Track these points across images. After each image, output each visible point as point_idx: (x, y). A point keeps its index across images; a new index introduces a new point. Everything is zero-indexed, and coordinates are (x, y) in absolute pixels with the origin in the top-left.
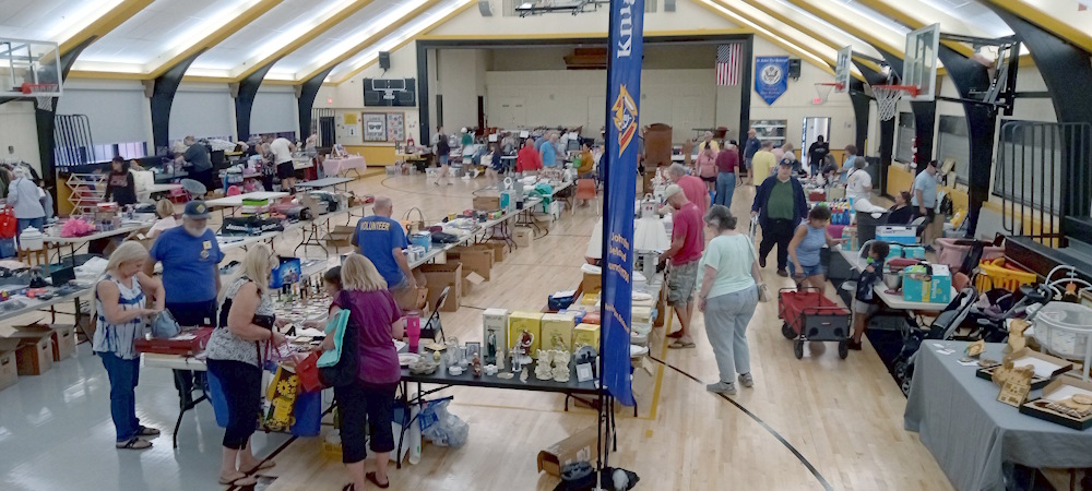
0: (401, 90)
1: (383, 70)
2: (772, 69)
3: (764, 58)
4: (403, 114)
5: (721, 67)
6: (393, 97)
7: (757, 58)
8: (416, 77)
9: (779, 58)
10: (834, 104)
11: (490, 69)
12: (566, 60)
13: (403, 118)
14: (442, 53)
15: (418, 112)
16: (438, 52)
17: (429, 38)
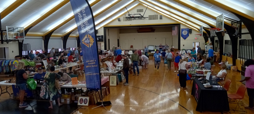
0: (100, 38)
2: (185, 31)
3: (183, 29)
5: (173, 31)
6: (99, 40)
7: (182, 29)
8: (103, 35)
9: (187, 29)
10: (200, 39)
11: (120, 33)
12: (138, 31)
13: (101, 44)
14: (110, 30)
15: (104, 43)
16: (108, 29)
17: (106, 26)
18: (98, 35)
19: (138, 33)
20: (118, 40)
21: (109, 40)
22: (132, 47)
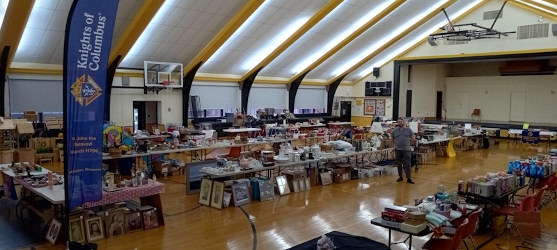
0: (384, 87)
1: (375, 77)
4: (385, 100)
6: (380, 91)
12: (500, 69)
13: (384, 102)
14: (413, 68)
15: (392, 100)
16: (410, 67)
17: (401, 59)
18: (379, 80)
19: (501, 75)
20: (440, 95)
21: (409, 93)
22: (477, 112)
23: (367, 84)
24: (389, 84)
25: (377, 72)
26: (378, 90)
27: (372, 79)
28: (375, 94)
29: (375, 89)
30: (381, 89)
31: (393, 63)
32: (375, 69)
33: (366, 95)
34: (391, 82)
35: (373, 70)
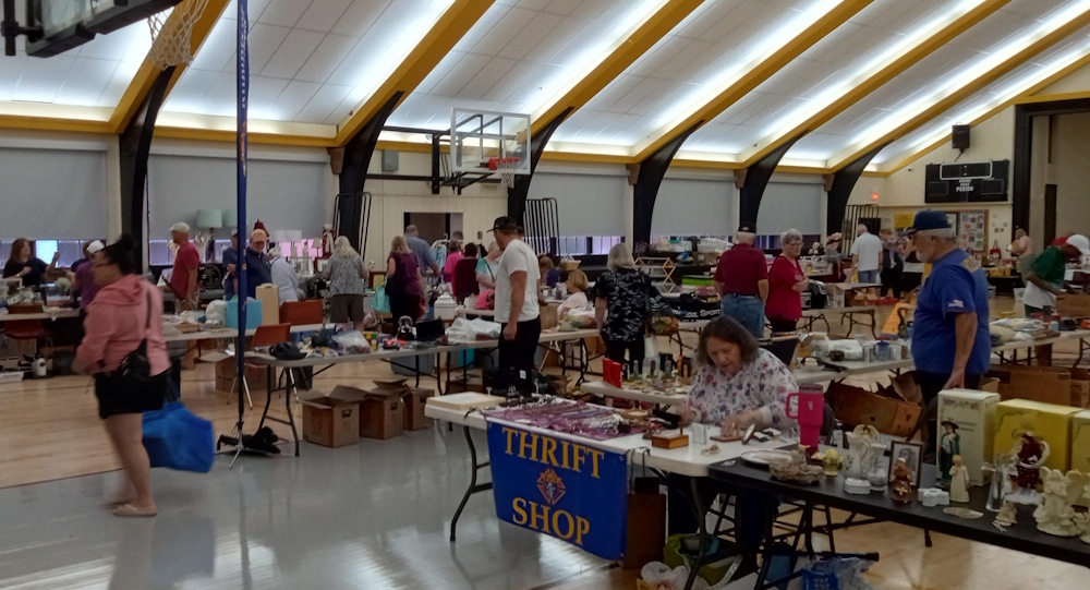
0: (984, 178)
1: (957, 151)
4: (986, 213)
6: (972, 189)
8: (1010, 158)
13: (985, 218)
18: (971, 158)
23: (932, 171)
24: (1001, 167)
25: (962, 137)
26: (965, 184)
27: (949, 156)
28: (956, 197)
29: (957, 184)
30: (973, 183)
31: (1011, 111)
32: (957, 129)
33: (927, 200)
34: (1005, 163)
35: (950, 131)
